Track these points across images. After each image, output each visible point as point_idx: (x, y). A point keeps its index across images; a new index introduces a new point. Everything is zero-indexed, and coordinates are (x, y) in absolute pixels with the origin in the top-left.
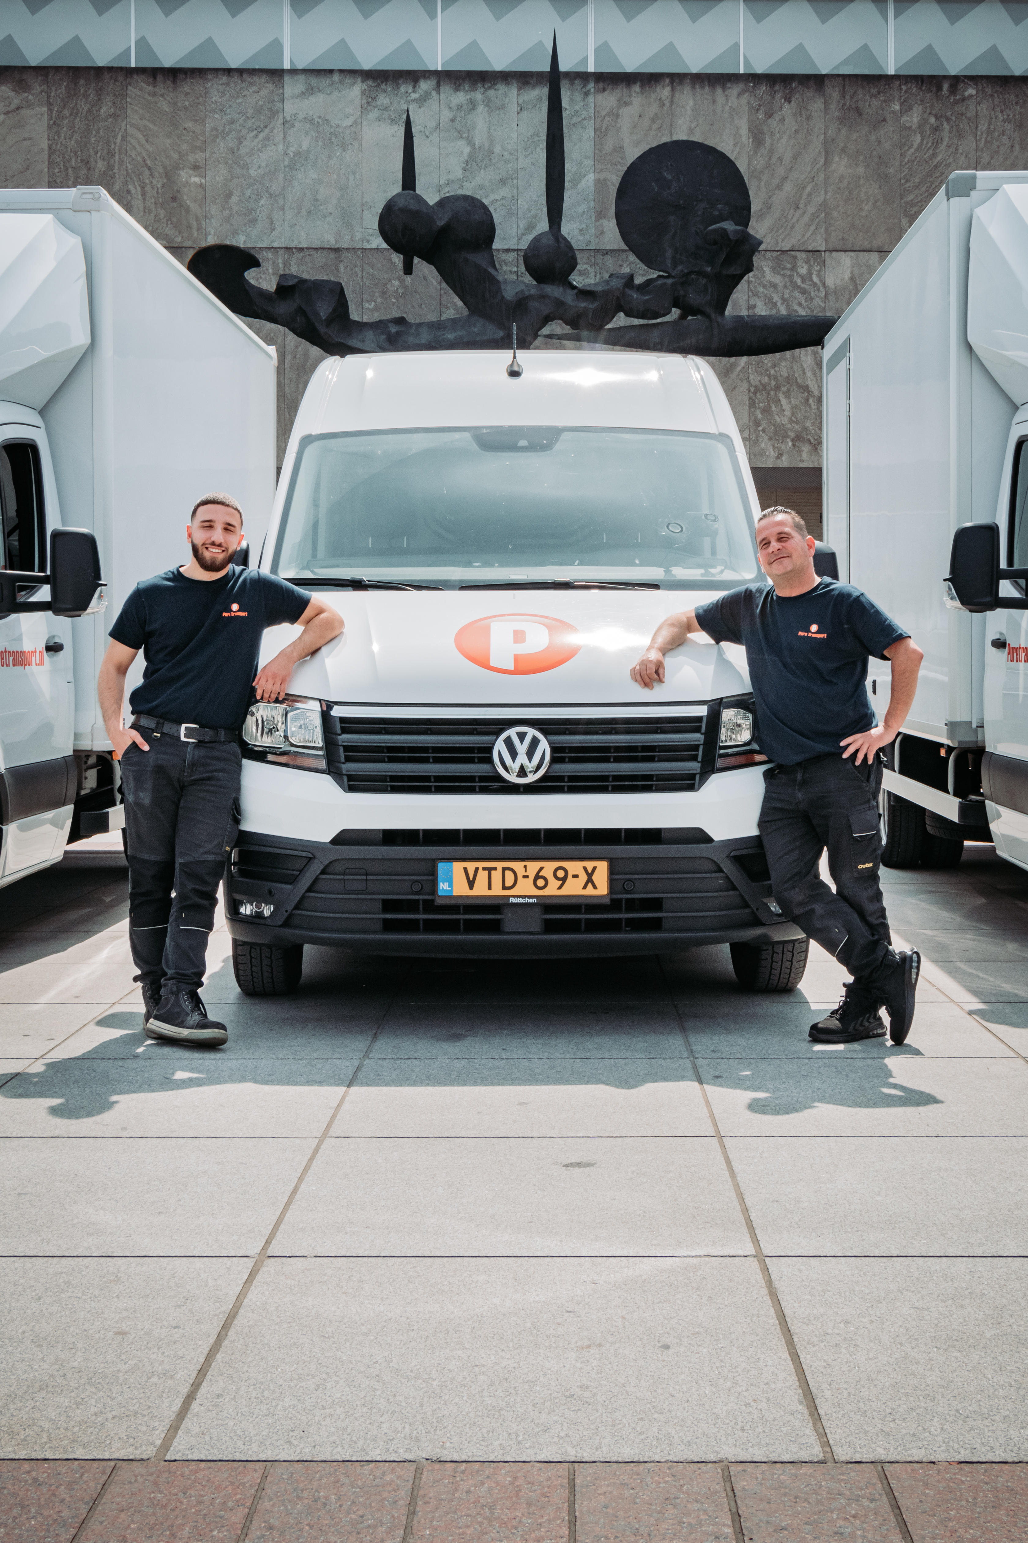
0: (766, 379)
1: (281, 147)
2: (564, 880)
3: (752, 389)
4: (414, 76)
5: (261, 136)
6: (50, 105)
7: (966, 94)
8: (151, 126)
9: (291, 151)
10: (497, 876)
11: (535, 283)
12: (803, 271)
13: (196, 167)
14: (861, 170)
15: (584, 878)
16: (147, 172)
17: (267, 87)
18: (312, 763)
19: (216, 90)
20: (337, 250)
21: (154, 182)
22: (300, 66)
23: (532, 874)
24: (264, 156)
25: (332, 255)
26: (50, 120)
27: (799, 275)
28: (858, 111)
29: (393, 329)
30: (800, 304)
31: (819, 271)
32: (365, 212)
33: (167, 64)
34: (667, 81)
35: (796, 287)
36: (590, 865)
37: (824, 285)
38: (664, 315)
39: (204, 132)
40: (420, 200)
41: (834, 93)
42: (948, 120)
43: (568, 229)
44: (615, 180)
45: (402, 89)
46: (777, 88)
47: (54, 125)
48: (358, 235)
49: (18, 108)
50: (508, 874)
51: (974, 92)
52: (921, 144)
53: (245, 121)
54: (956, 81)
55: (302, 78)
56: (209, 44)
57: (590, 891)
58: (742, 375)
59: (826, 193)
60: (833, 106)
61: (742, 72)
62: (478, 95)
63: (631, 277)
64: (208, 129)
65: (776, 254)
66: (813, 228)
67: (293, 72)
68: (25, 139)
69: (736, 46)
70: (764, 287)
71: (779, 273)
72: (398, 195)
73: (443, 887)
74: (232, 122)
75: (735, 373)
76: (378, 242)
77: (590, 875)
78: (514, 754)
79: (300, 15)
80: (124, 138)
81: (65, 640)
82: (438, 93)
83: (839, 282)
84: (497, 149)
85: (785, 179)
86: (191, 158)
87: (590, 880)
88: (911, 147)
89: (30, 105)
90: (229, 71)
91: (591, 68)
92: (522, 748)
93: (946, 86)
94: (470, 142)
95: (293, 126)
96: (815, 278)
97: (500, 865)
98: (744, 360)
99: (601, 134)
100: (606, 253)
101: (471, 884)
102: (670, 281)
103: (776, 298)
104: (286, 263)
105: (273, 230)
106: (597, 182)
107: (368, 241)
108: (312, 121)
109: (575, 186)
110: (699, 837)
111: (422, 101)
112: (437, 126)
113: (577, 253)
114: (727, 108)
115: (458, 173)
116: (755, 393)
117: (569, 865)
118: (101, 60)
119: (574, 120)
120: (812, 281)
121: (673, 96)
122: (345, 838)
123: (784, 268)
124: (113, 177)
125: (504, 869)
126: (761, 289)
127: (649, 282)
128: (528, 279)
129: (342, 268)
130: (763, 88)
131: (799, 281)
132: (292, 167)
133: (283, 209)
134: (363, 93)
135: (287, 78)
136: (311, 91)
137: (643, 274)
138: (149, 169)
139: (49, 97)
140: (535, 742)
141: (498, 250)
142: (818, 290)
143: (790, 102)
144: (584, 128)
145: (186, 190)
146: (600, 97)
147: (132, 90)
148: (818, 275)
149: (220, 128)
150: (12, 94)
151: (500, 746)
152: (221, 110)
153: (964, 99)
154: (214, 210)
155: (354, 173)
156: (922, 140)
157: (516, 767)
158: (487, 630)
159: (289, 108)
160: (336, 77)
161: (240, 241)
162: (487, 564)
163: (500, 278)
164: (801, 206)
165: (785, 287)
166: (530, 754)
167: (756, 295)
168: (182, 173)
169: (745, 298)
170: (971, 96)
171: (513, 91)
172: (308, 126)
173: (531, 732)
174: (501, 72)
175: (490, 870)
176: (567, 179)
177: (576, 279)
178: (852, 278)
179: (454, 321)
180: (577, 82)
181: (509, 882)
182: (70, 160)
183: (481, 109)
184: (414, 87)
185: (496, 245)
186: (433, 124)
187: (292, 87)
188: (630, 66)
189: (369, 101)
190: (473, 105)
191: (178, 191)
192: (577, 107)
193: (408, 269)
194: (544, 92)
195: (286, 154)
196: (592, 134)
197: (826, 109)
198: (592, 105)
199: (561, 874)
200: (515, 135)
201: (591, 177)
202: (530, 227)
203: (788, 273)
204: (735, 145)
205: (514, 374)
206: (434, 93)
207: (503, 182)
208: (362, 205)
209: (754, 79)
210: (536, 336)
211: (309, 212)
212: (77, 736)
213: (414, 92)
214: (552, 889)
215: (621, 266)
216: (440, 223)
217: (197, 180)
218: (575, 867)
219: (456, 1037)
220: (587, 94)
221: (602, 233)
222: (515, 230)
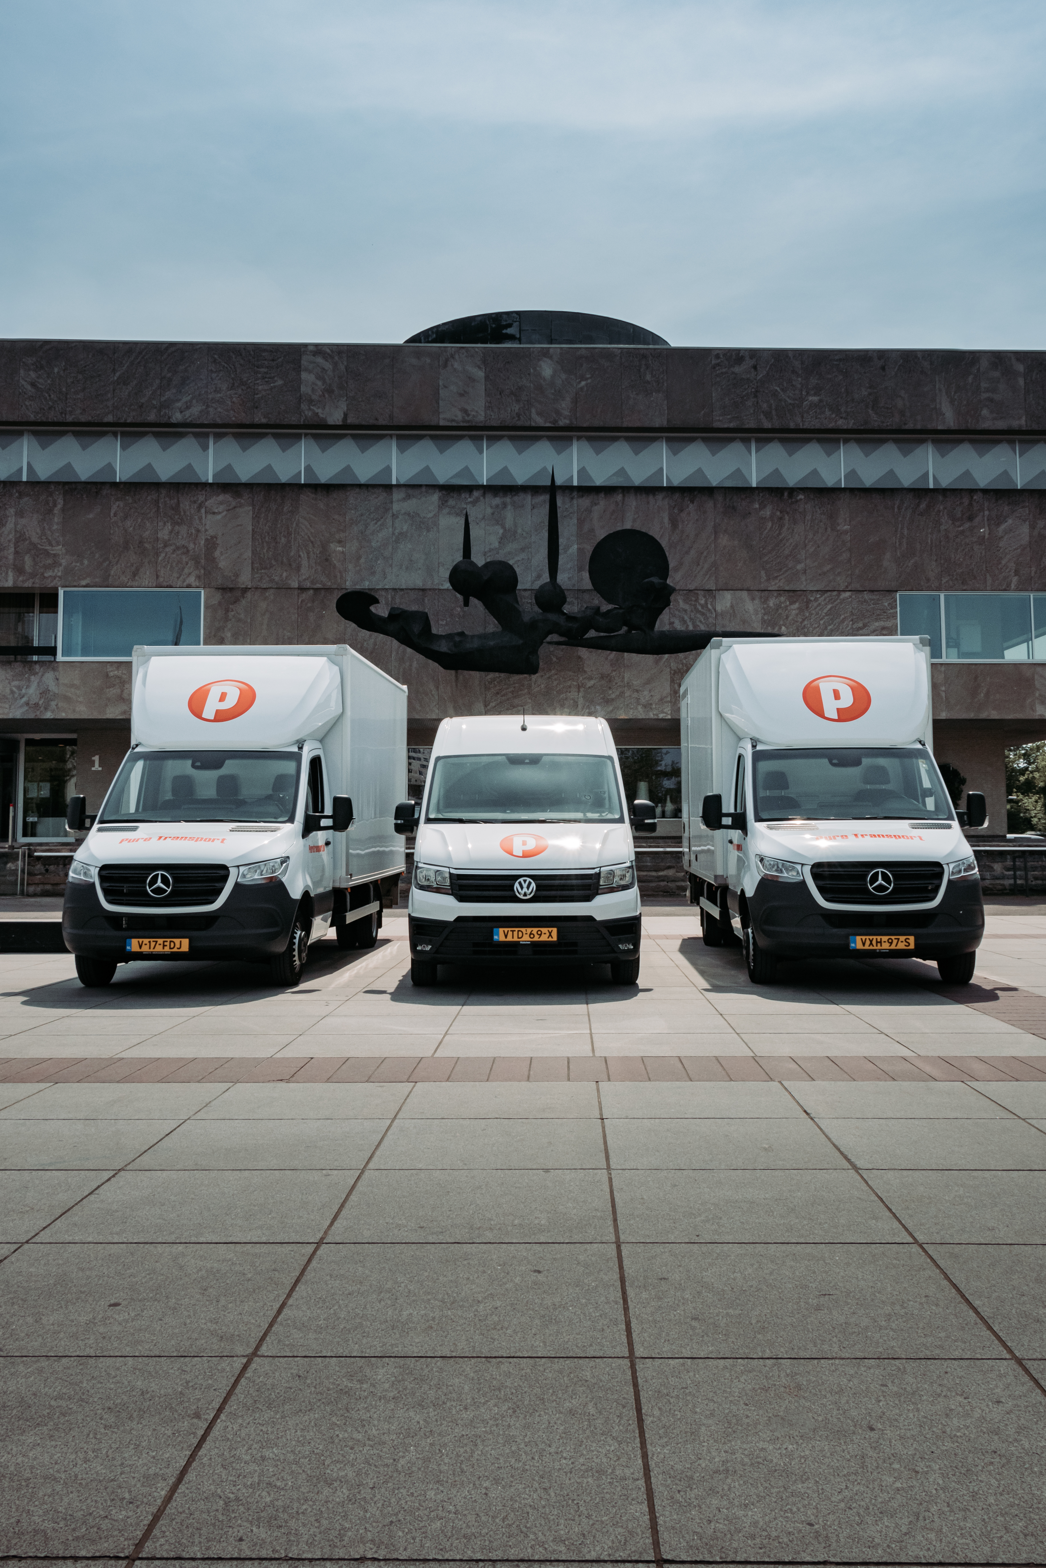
0: (681, 666)
1: (391, 529)
2: (540, 935)
3: (672, 672)
4: (470, 489)
5: (379, 523)
6: (253, 505)
7: (798, 498)
8: (314, 518)
9: (397, 531)
10: (515, 933)
11: (541, 611)
12: (703, 602)
13: (340, 542)
14: (736, 543)
15: (548, 934)
16: (311, 545)
17: (383, 495)
18: (447, 891)
19: (353, 497)
20: (423, 590)
21: (315, 550)
22: (402, 482)
23: (529, 933)
24: (380, 535)
25: (421, 593)
26: (253, 514)
27: (700, 604)
28: (734, 508)
29: (457, 639)
30: (701, 621)
31: (712, 602)
32: (441, 568)
33: (323, 480)
34: (620, 491)
35: (698, 611)
36: (550, 929)
37: (715, 610)
38: (618, 631)
39: (345, 521)
40: (473, 564)
41: (720, 498)
42: (788, 513)
43: (563, 578)
44: (589, 548)
45: (463, 495)
46: (685, 495)
47: (256, 517)
48: (436, 581)
49: (235, 507)
50: (520, 933)
51: (803, 497)
52: (772, 527)
53: (369, 515)
54: (792, 491)
55: (404, 489)
56: (348, 469)
57: (550, 939)
58: (666, 664)
59: (715, 556)
60: (719, 505)
61: (665, 485)
62: (508, 500)
63: (599, 608)
64: (347, 519)
65: (685, 592)
66: (708, 576)
67: (398, 486)
68: (238, 526)
69: (661, 469)
70: (679, 611)
71: (688, 603)
72: (460, 562)
73: (496, 937)
74: (362, 515)
75: (662, 662)
76: (447, 585)
77: (550, 933)
78: (522, 888)
79: (402, 452)
80: (297, 525)
81: (330, 840)
82: (484, 498)
83: (724, 609)
84: (519, 531)
85: (690, 548)
86: (337, 536)
87: (550, 935)
88: (765, 529)
89: (241, 506)
90: (360, 486)
91: (575, 483)
92: (525, 886)
93: (786, 494)
94: (503, 527)
95: (398, 517)
96: (709, 606)
97: (517, 929)
98: (666, 656)
99: (581, 522)
100: (584, 591)
101: (506, 936)
102: (621, 611)
103: (686, 618)
104: (393, 598)
105: (385, 578)
106: (579, 549)
107: (442, 585)
108: (409, 514)
109: (565, 552)
110: (590, 919)
111: (474, 503)
112: (484, 518)
113: (566, 592)
114: (656, 507)
115: (497, 545)
116: (674, 674)
117: (543, 929)
118: (284, 478)
119: (565, 514)
120: (707, 607)
121: (624, 500)
122: (460, 919)
123: (691, 600)
124: (290, 547)
125: (518, 931)
126: (677, 613)
127: (609, 611)
128: (536, 609)
129: (426, 601)
130: (677, 496)
131: (700, 608)
132: (397, 541)
133: (391, 566)
134: (440, 498)
135: (394, 490)
136: (408, 497)
137: (606, 607)
138: (312, 542)
139: (253, 501)
140: (530, 883)
141: (520, 590)
142: (712, 613)
143: (693, 503)
144: (571, 518)
145: (334, 555)
146: (580, 500)
147: (303, 497)
148: (711, 605)
149: (355, 519)
150: (231, 499)
151: (517, 885)
152: (355, 508)
153: (797, 501)
154: (350, 566)
155: (434, 545)
156: (772, 525)
157: (523, 892)
158: (512, 839)
159: (396, 507)
160: (424, 489)
161: (366, 585)
162: (513, 811)
163: (521, 609)
164: (701, 564)
165: (692, 611)
166: (528, 888)
167: (674, 616)
168: (331, 545)
169: (668, 617)
170: (801, 499)
171: (529, 497)
172: (407, 517)
173: (528, 880)
174: (521, 486)
175: (513, 931)
176: (560, 548)
177: (566, 609)
178: (732, 606)
179: (493, 633)
180: (567, 491)
181: (520, 935)
182: (265, 538)
183: (509, 507)
184: (470, 495)
185: (519, 587)
186: (481, 516)
187: (397, 495)
188: (598, 482)
189: (443, 503)
190: (505, 505)
191: (329, 556)
192: (567, 506)
193: (466, 603)
194: (546, 497)
195: (393, 534)
196: (576, 521)
197: (715, 506)
198: (576, 505)
199: (539, 933)
200: (530, 523)
201: (576, 546)
202: (539, 577)
203: (693, 603)
204: (661, 528)
205: (524, 729)
206: (482, 498)
207: (523, 550)
208: (439, 563)
209: (672, 490)
210: (542, 643)
211: (407, 568)
212: (334, 882)
213: (470, 497)
214: (536, 938)
215: (593, 599)
216: (485, 578)
217: (340, 549)
218: (545, 930)
219: (501, 995)
220: (572, 498)
221: (582, 579)
222: (530, 578)
